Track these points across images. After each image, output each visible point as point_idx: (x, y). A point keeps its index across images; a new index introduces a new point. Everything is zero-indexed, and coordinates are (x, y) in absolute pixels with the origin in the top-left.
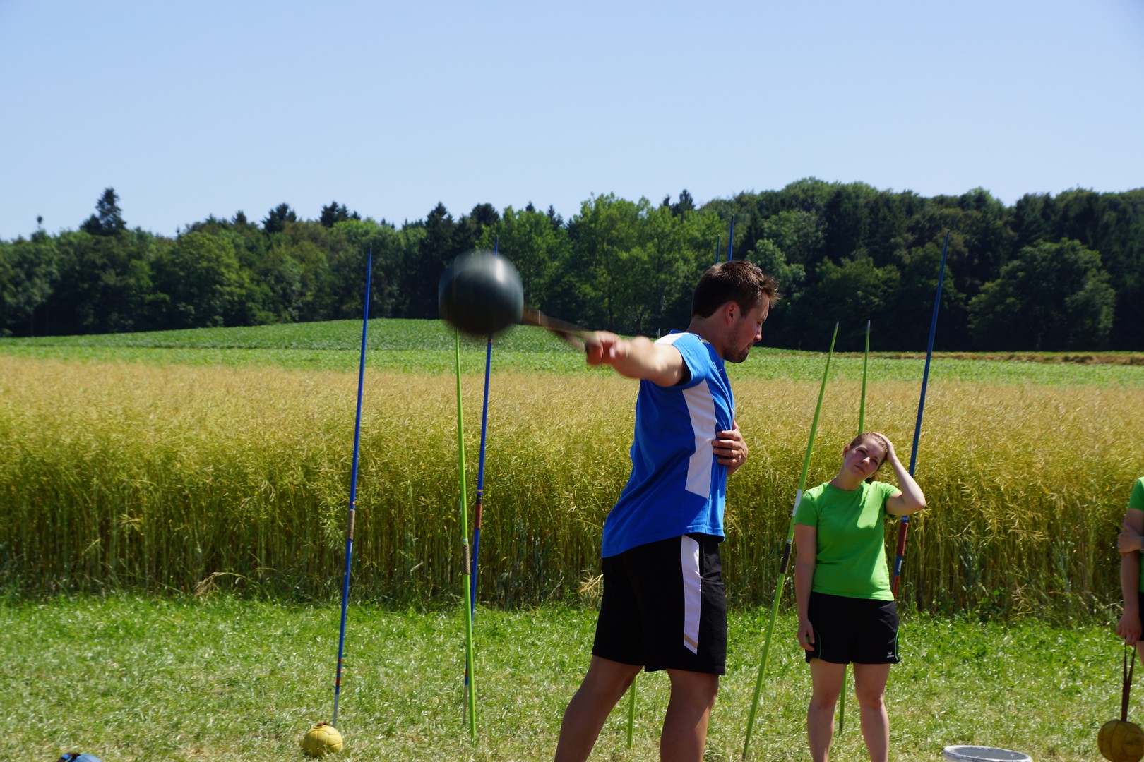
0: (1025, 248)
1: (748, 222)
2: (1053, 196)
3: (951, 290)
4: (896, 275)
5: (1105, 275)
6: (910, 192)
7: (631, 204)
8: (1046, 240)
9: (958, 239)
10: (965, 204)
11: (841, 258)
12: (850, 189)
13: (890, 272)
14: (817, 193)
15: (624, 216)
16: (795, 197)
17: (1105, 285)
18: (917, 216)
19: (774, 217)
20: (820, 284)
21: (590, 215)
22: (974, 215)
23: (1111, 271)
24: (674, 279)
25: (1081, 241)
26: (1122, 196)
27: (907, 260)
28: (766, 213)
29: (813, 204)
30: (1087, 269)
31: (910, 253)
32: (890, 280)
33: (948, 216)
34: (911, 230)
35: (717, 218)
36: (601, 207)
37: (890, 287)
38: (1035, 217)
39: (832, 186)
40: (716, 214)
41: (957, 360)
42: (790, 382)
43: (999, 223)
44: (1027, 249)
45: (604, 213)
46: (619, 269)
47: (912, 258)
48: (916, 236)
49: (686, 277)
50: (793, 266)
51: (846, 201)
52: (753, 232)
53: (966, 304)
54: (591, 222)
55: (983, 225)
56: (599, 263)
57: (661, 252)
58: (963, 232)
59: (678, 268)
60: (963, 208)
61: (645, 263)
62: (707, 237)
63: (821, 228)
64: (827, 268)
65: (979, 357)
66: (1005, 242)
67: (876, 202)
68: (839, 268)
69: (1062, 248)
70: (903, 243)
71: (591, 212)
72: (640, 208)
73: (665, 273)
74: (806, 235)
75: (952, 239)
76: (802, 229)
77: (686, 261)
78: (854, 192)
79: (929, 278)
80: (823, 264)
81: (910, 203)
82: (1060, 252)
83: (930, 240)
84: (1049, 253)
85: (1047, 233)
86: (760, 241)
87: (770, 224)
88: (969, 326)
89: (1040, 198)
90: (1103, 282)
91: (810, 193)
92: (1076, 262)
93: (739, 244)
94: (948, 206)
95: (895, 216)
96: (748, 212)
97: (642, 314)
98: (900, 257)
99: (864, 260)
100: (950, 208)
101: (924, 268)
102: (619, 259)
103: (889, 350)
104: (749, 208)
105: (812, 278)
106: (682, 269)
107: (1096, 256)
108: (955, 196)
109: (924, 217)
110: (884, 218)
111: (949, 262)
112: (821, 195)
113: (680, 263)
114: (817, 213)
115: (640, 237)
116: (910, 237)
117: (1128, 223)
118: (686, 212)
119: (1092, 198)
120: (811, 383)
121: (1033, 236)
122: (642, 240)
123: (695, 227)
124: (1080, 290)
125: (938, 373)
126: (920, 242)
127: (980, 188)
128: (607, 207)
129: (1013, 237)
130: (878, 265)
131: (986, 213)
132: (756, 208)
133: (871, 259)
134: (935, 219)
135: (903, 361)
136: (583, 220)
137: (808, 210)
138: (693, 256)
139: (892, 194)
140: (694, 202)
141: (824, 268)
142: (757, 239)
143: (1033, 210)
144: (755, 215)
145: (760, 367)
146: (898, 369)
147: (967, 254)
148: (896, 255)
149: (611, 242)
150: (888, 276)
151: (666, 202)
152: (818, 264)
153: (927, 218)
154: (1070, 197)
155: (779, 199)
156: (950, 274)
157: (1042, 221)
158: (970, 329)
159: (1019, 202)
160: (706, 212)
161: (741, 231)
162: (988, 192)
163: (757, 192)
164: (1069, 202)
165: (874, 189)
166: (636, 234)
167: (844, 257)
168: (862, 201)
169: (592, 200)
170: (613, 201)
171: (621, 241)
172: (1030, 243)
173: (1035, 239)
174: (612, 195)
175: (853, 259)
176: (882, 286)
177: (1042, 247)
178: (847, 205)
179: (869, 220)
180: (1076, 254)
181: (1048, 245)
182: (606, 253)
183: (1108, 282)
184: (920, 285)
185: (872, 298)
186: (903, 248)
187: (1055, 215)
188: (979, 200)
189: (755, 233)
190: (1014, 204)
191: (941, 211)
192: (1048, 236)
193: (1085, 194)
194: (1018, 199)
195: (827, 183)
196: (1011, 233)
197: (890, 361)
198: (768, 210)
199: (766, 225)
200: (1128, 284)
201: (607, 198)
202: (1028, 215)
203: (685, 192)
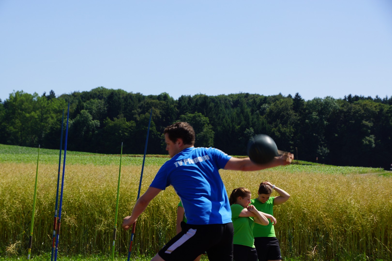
0: (182, 115)
1: (77, 103)
2: (192, 96)
3: (155, 131)
4: (134, 125)
5: (211, 127)
6: (139, 93)
7: (30, 95)
8: (189, 113)
9: (158, 111)
10: (159, 99)
11: (114, 118)
12: (116, 92)
13: (132, 123)
14: (104, 93)
15: (27, 100)
16: (96, 94)
17: (210, 130)
18: (142, 102)
19: (88, 102)
20: (105, 127)
21: (13, 99)
22: (163, 103)
23: (213, 125)
24: (47, 125)
25: (202, 114)
26: (216, 97)
27: (138, 119)
28: (84, 100)
29: (102, 97)
30: (204, 124)
31: (139, 116)
32: (132, 126)
33: (153, 103)
34: (140, 107)
35: (64, 101)
36: (17, 96)
37: (132, 129)
38: (185, 104)
39: (110, 90)
40: (64, 100)
41: (157, 158)
42: (93, 165)
43: (173, 106)
44: (183, 116)
45: (19, 99)
46: (25, 120)
47: (140, 118)
48: (142, 110)
49: (52, 124)
50: (95, 121)
51: (115, 96)
52: (79, 107)
53: (160, 136)
54: (14, 102)
55: (167, 106)
56: (17, 118)
57: (42, 114)
58: (159, 109)
59: (49, 121)
60: (159, 100)
61: (36, 119)
62: (61, 109)
63: (106, 106)
64: (108, 121)
65: (165, 157)
66: (175, 113)
67: (126, 97)
68: (112, 122)
69: (195, 116)
70: (137, 113)
71: (13, 98)
72: (33, 97)
73: (44, 122)
74: (100, 109)
75: (156, 112)
76: (99, 106)
77: (52, 118)
78: (118, 93)
79: (146, 126)
80: (106, 120)
81: (139, 97)
82: (194, 117)
83: (147, 112)
84: (190, 117)
85: (190, 110)
86: (83, 111)
87: (86, 104)
88: (161, 145)
89: (187, 97)
90: (210, 129)
91: (101, 93)
92: (200, 121)
93: (73, 111)
94: (154, 99)
95: (134, 102)
96: (77, 99)
97: (34, 138)
98: (136, 118)
99: (123, 119)
100: (154, 100)
101: (145, 122)
102: (25, 116)
103: (131, 153)
104: (77, 98)
105: (103, 125)
106: (50, 120)
107: (207, 119)
108: (156, 95)
109: (144, 103)
110: (130, 103)
111: (154, 120)
112: (105, 93)
113: (50, 119)
114: (104, 100)
115: (33, 108)
116: (140, 110)
117: (218, 107)
118: (52, 99)
119: (206, 97)
120: (101, 166)
121: (185, 111)
122: (35, 109)
123: (56, 104)
124: (202, 132)
125: (150, 162)
126: (143, 113)
127: (165, 93)
128: (20, 96)
129: (178, 111)
130: (127, 121)
131: (168, 102)
132: (80, 98)
133: (125, 118)
134: (149, 104)
135: (136, 158)
136: (10, 101)
137: (101, 99)
138: (55, 116)
139: (132, 94)
140: (56, 95)
141: (107, 121)
142: (81, 110)
143: (185, 102)
144: (80, 100)
145: (81, 160)
146: (135, 161)
147: (161, 117)
148: (134, 117)
149: (22, 110)
150: (131, 125)
151: (44, 94)
152: (105, 120)
153: (146, 103)
154: (198, 97)
155: (89, 95)
156: (155, 125)
157: (188, 106)
158: (162, 146)
159: (180, 98)
160: (60, 99)
161: (74, 106)
162: (168, 94)
163: (81, 92)
164: (198, 99)
165: (126, 92)
166: (32, 107)
167: (115, 117)
168: (121, 96)
169: (14, 93)
170: (23, 93)
171: (26, 109)
172: (184, 114)
173: (186, 112)
174: (22, 91)
175: (118, 118)
176: (129, 129)
177: (188, 115)
178: (116, 98)
179: (124, 104)
180: (200, 118)
181: (190, 115)
182: (19, 114)
183: (212, 129)
184: (143, 129)
185: (125, 133)
186: (137, 115)
187: (193, 104)
188: (165, 97)
189: (80, 108)
190: (178, 99)
191: (151, 101)
192: (190, 112)
193: (203, 96)
194: (179, 97)
195: (108, 89)
196: (177, 110)
197: (132, 158)
198: (85, 98)
199: (85, 104)
200: (219, 130)
201: (20, 92)
202: (183, 103)
203: (52, 91)
